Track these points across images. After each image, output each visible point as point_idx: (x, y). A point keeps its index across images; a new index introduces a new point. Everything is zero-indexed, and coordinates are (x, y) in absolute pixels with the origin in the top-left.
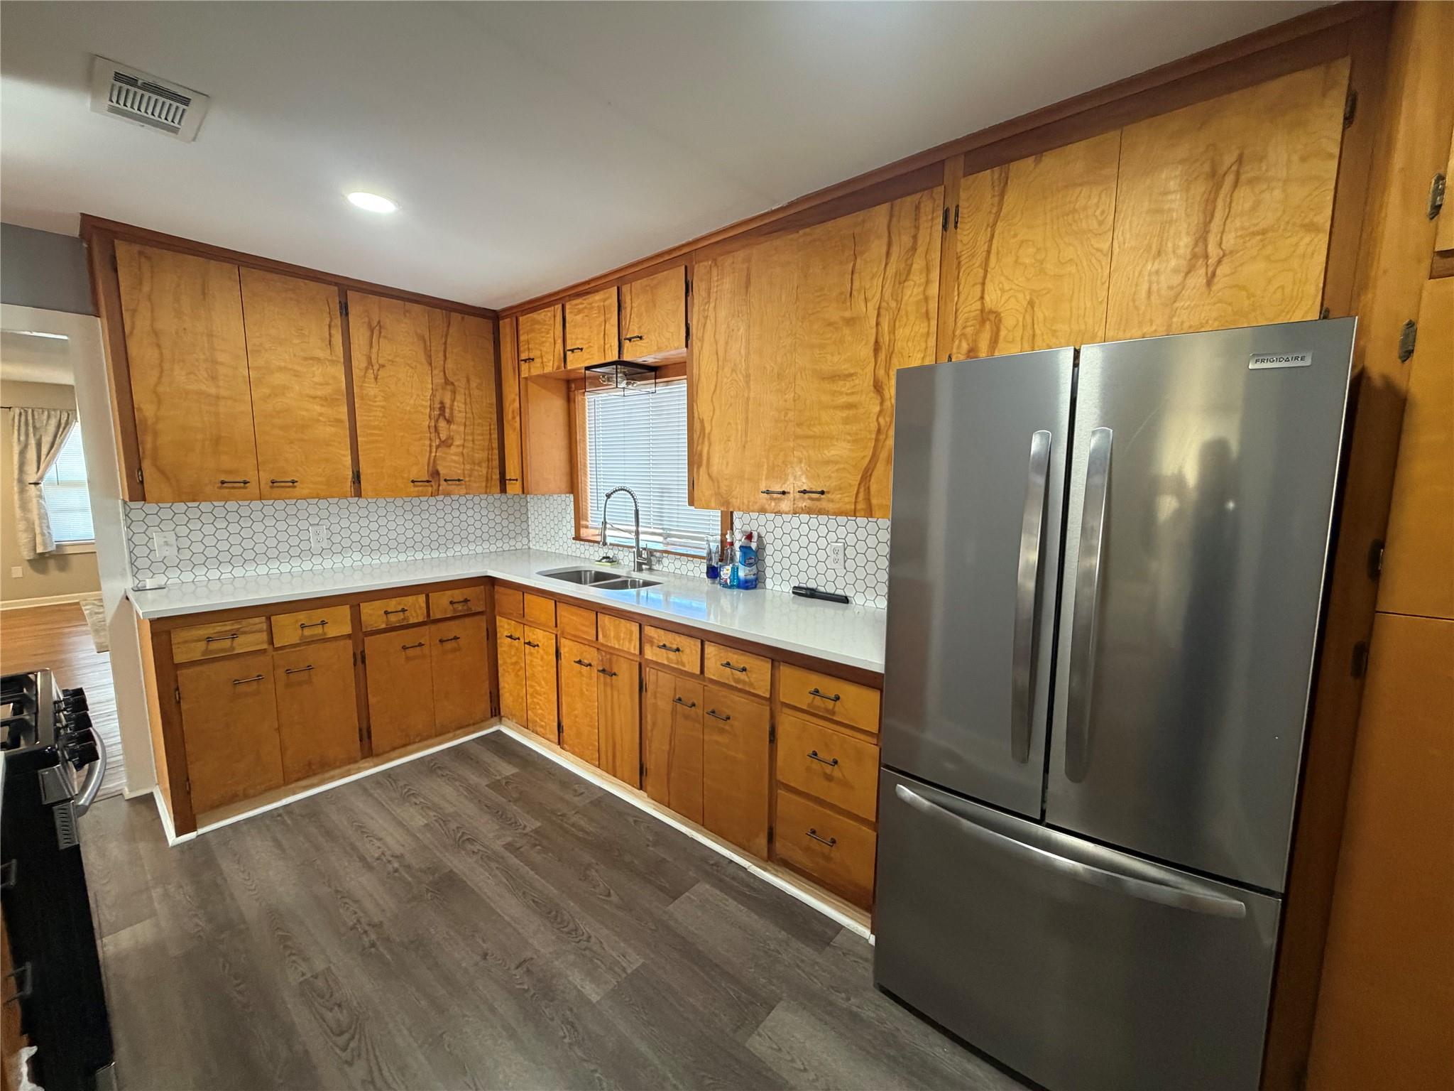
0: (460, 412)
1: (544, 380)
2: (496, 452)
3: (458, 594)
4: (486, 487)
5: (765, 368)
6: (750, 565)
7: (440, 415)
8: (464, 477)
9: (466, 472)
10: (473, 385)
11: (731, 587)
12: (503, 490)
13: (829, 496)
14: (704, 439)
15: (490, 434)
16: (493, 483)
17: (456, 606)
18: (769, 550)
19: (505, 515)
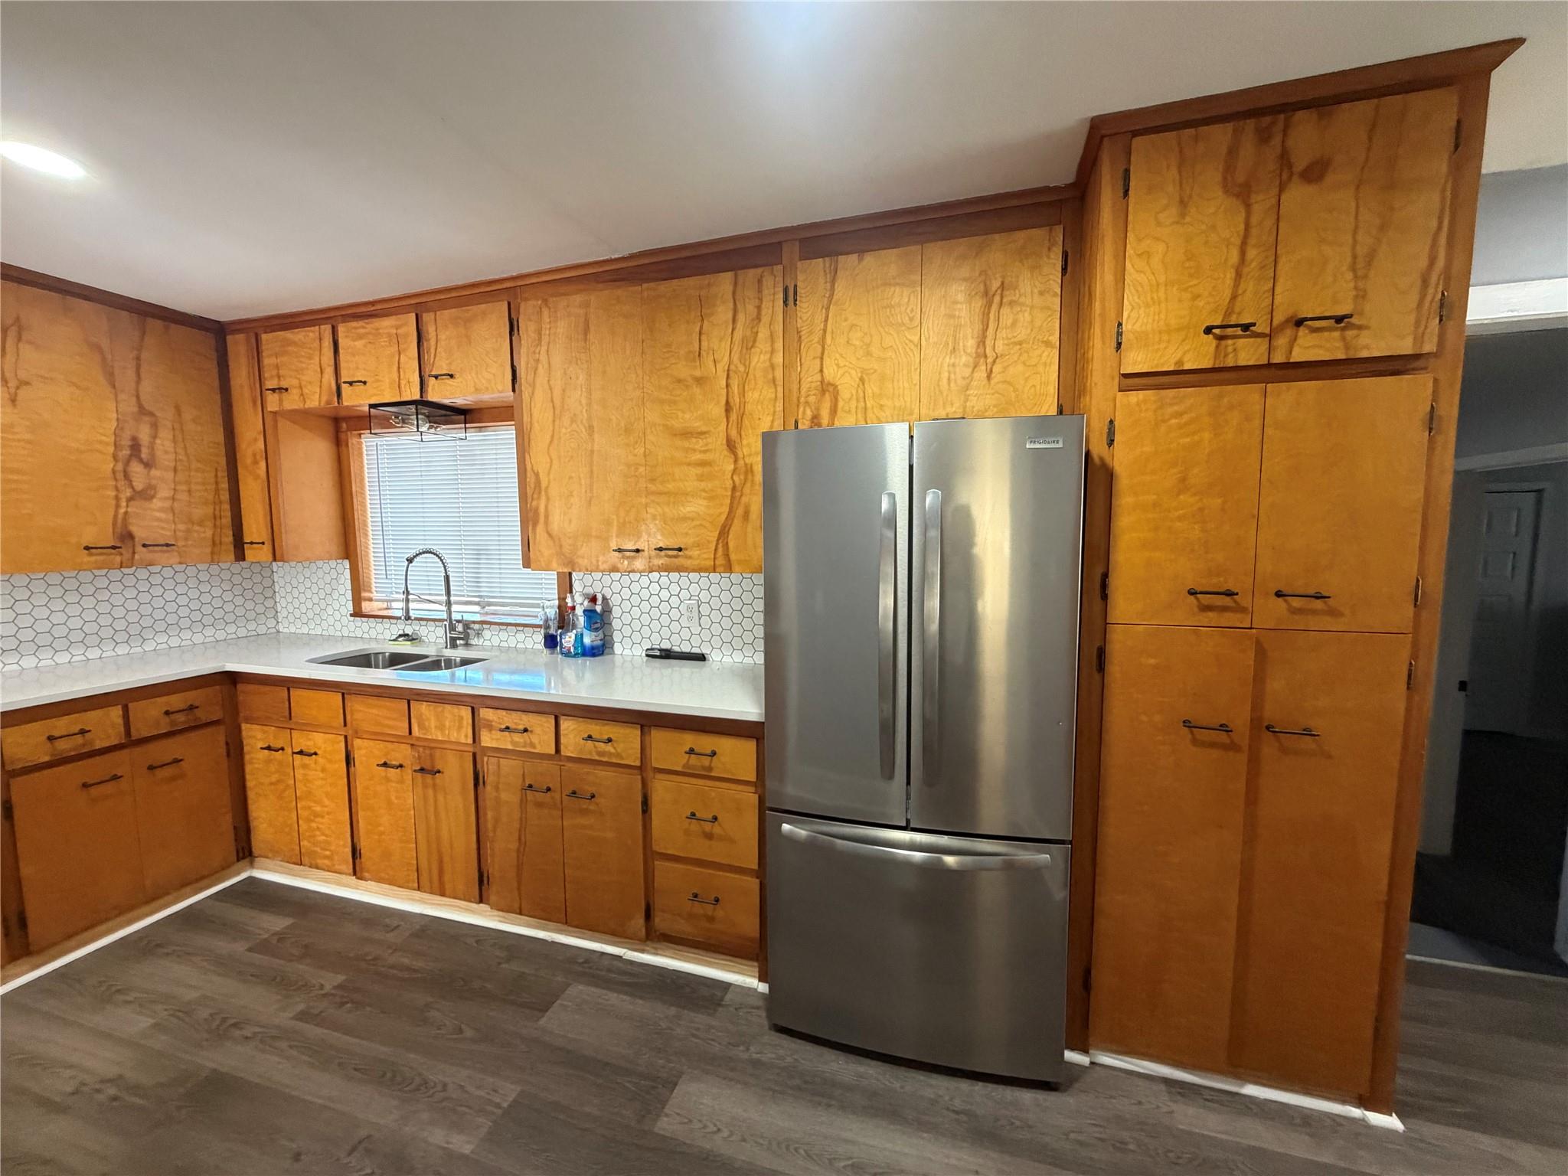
0: (166, 452)
1: (303, 417)
2: (227, 507)
3: (176, 701)
4: (212, 553)
5: (610, 420)
6: (596, 630)
7: (131, 456)
8: (176, 540)
9: (179, 534)
10: (188, 415)
11: (576, 655)
12: (240, 556)
13: (686, 552)
14: (540, 493)
15: (217, 483)
16: (223, 547)
17: (173, 717)
18: (616, 612)
19: (238, 591)
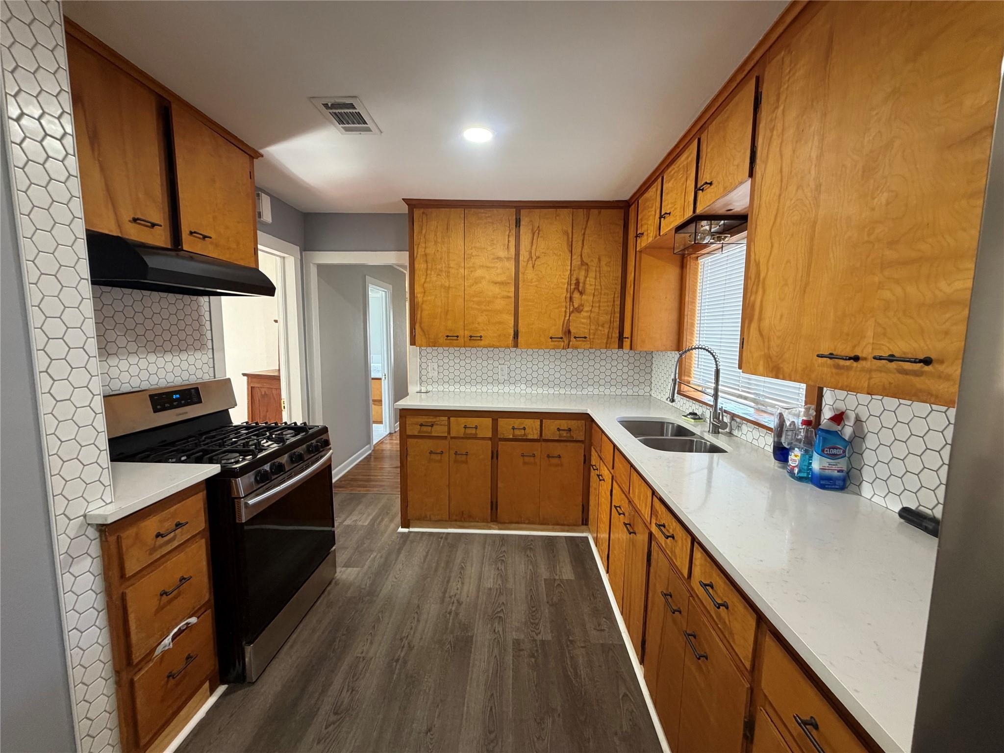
0: (591, 285)
2: (618, 315)
3: (564, 424)
4: (607, 343)
6: (833, 456)
7: (575, 289)
8: (590, 335)
9: (591, 331)
10: (603, 263)
11: (800, 479)
12: (621, 346)
13: (942, 368)
14: (758, 285)
15: (614, 301)
16: (613, 340)
17: (561, 432)
